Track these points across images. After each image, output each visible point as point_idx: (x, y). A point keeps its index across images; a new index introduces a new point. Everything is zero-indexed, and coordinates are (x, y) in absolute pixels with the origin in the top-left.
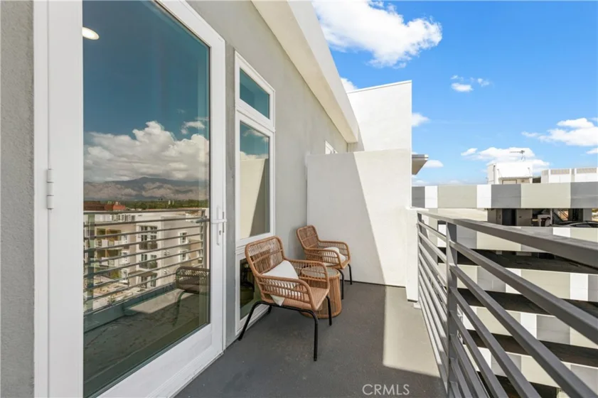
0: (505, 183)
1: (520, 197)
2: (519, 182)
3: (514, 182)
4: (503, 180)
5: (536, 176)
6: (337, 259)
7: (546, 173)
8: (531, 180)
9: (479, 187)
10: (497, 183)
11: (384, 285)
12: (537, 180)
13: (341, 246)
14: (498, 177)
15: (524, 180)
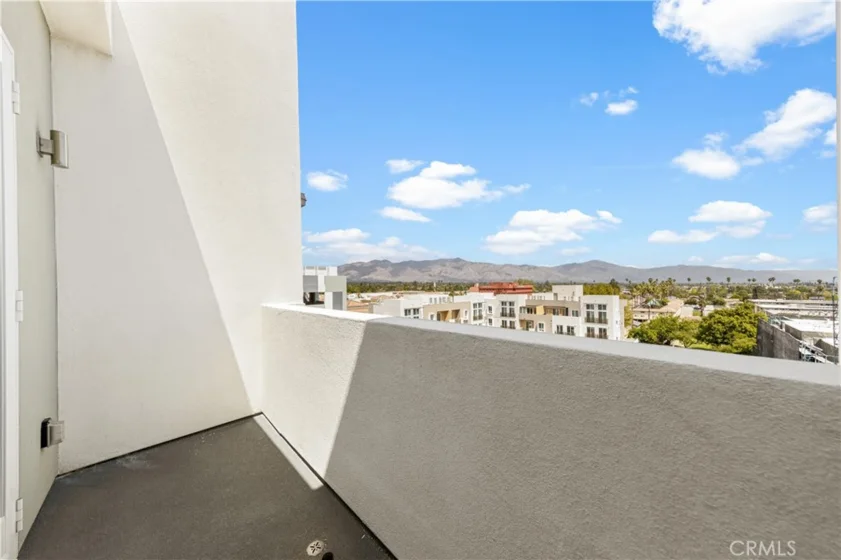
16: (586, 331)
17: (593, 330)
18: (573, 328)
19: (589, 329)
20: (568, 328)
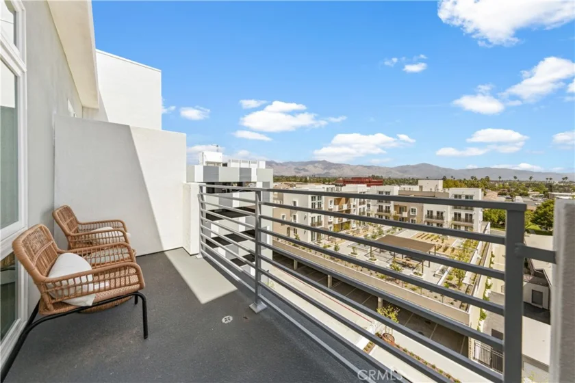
0: (210, 165)
1: (218, 175)
2: (216, 165)
3: (213, 165)
4: (208, 163)
5: (224, 162)
6: (123, 238)
7: (230, 161)
8: (222, 165)
9: (196, 166)
10: (205, 164)
11: (163, 251)
12: (225, 165)
13: (116, 224)
14: (205, 160)
15: (218, 164)
16: (453, 215)
17: (460, 215)
18: (442, 213)
19: (455, 214)
20: (438, 213)
